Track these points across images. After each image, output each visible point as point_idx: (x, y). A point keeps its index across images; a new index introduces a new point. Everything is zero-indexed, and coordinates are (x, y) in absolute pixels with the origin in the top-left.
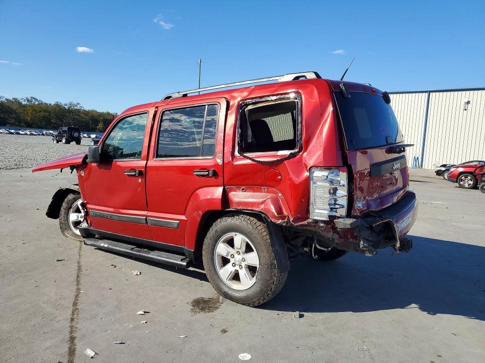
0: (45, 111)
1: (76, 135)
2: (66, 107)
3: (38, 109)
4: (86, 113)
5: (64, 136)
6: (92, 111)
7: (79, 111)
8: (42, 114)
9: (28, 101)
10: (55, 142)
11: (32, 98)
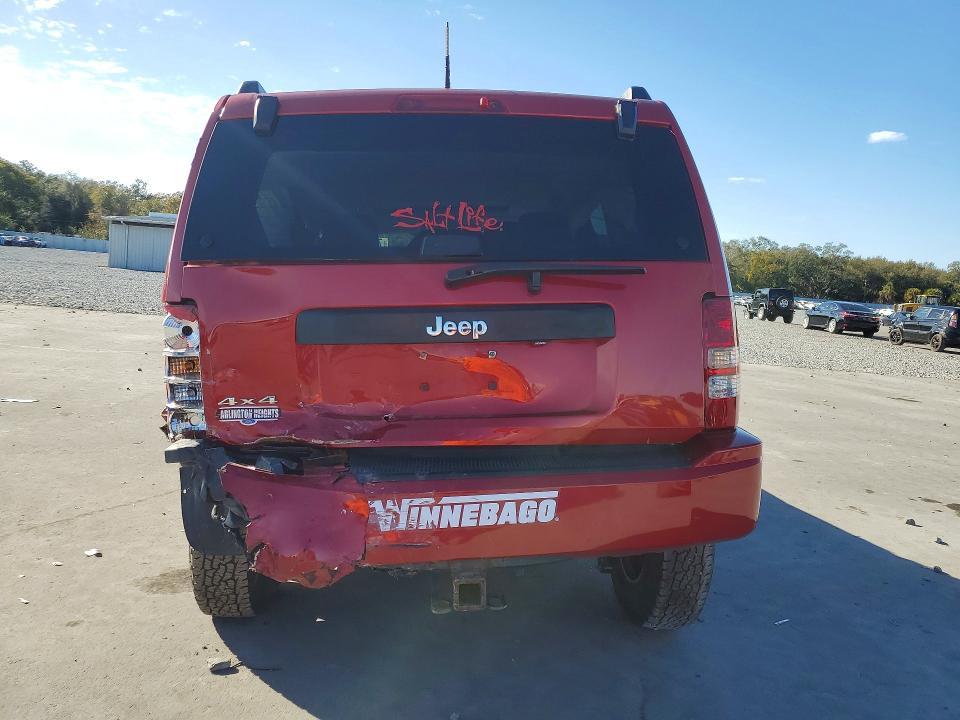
0: (779, 262)
1: (784, 303)
2: (819, 253)
3: (767, 259)
4: (859, 264)
5: (762, 305)
6: (877, 260)
7: (845, 261)
8: (773, 268)
9: (755, 244)
10: (747, 316)
11: (761, 238)
